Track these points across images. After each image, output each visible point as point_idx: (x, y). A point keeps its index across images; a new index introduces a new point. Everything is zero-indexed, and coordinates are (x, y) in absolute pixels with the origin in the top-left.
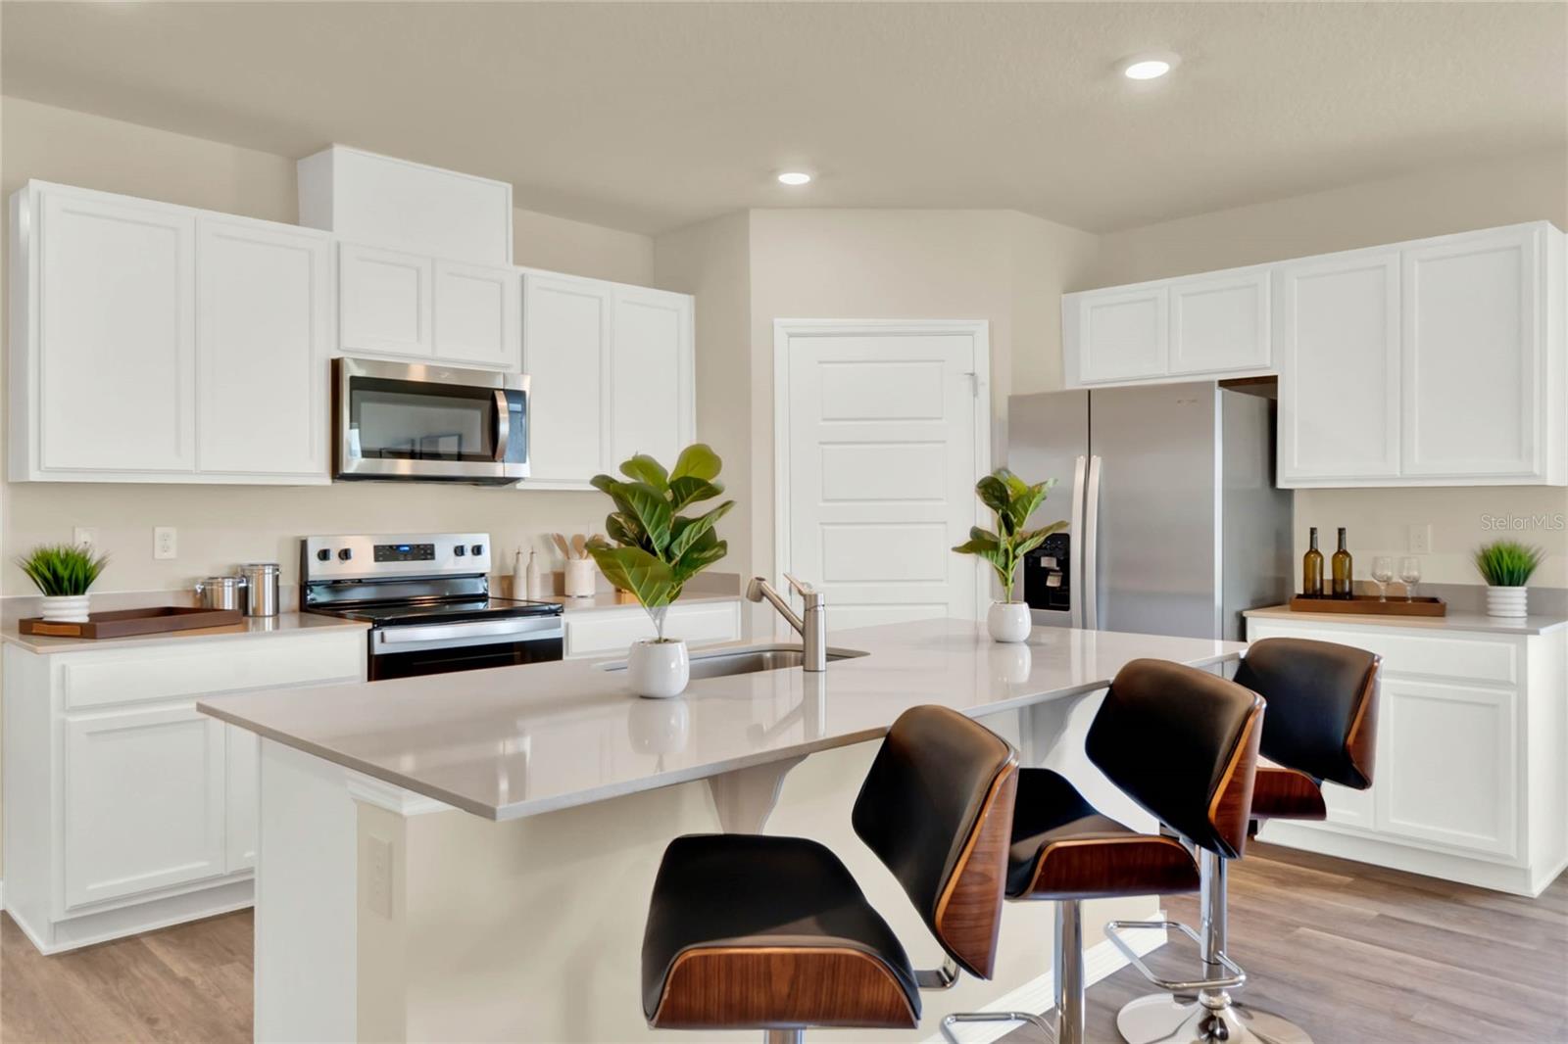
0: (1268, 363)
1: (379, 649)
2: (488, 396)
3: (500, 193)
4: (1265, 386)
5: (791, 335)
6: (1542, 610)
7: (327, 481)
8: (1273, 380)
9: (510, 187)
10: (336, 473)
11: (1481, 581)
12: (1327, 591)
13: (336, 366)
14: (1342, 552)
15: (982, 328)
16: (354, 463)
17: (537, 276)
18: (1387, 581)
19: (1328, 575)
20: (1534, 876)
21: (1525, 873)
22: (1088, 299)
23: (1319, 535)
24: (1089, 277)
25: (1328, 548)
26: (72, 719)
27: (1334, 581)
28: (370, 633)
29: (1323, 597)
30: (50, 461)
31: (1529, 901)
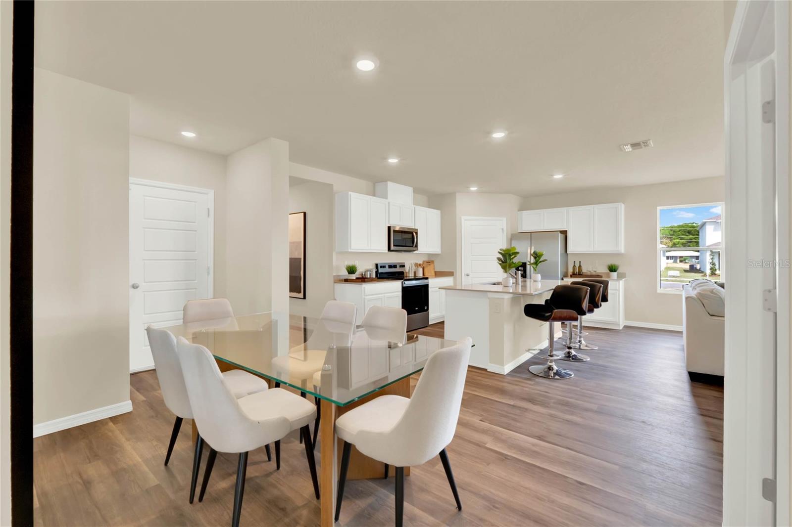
0: (565, 227)
1: (404, 285)
2: (412, 233)
3: (410, 189)
4: (564, 233)
5: (465, 220)
6: (620, 277)
7: (387, 251)
8: (566, 231)
9: (412, 188)
10: (389, 249)
11: (608, 271)
12: (577, 274)
13: (389, 228)
14: (580, 266)
15: (505, 219)
16: (392, 248)
17: (418, 208)
18: (590, 271)
19: (577, 271)
20: (621, 325)
21: (619, 325)
22: (524, 213)
23: (576, 263)
24: (522, 209)
25: (577, 266)
26: (366, 297)
27: (579, 272)
28: (402, 282)
29: (576, 275)
30: (352, 248)
31: (620, 330)
